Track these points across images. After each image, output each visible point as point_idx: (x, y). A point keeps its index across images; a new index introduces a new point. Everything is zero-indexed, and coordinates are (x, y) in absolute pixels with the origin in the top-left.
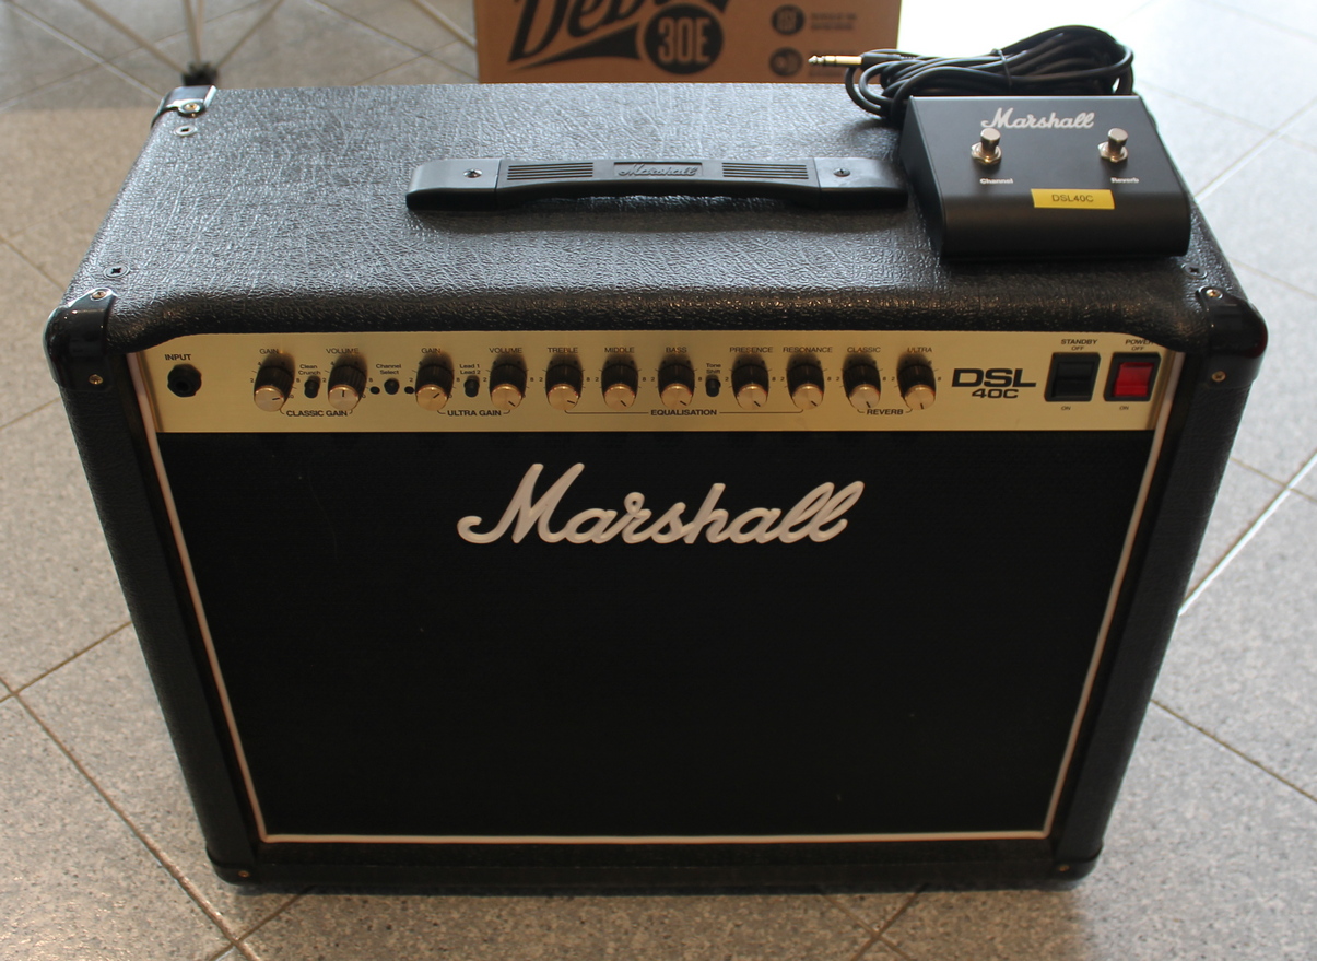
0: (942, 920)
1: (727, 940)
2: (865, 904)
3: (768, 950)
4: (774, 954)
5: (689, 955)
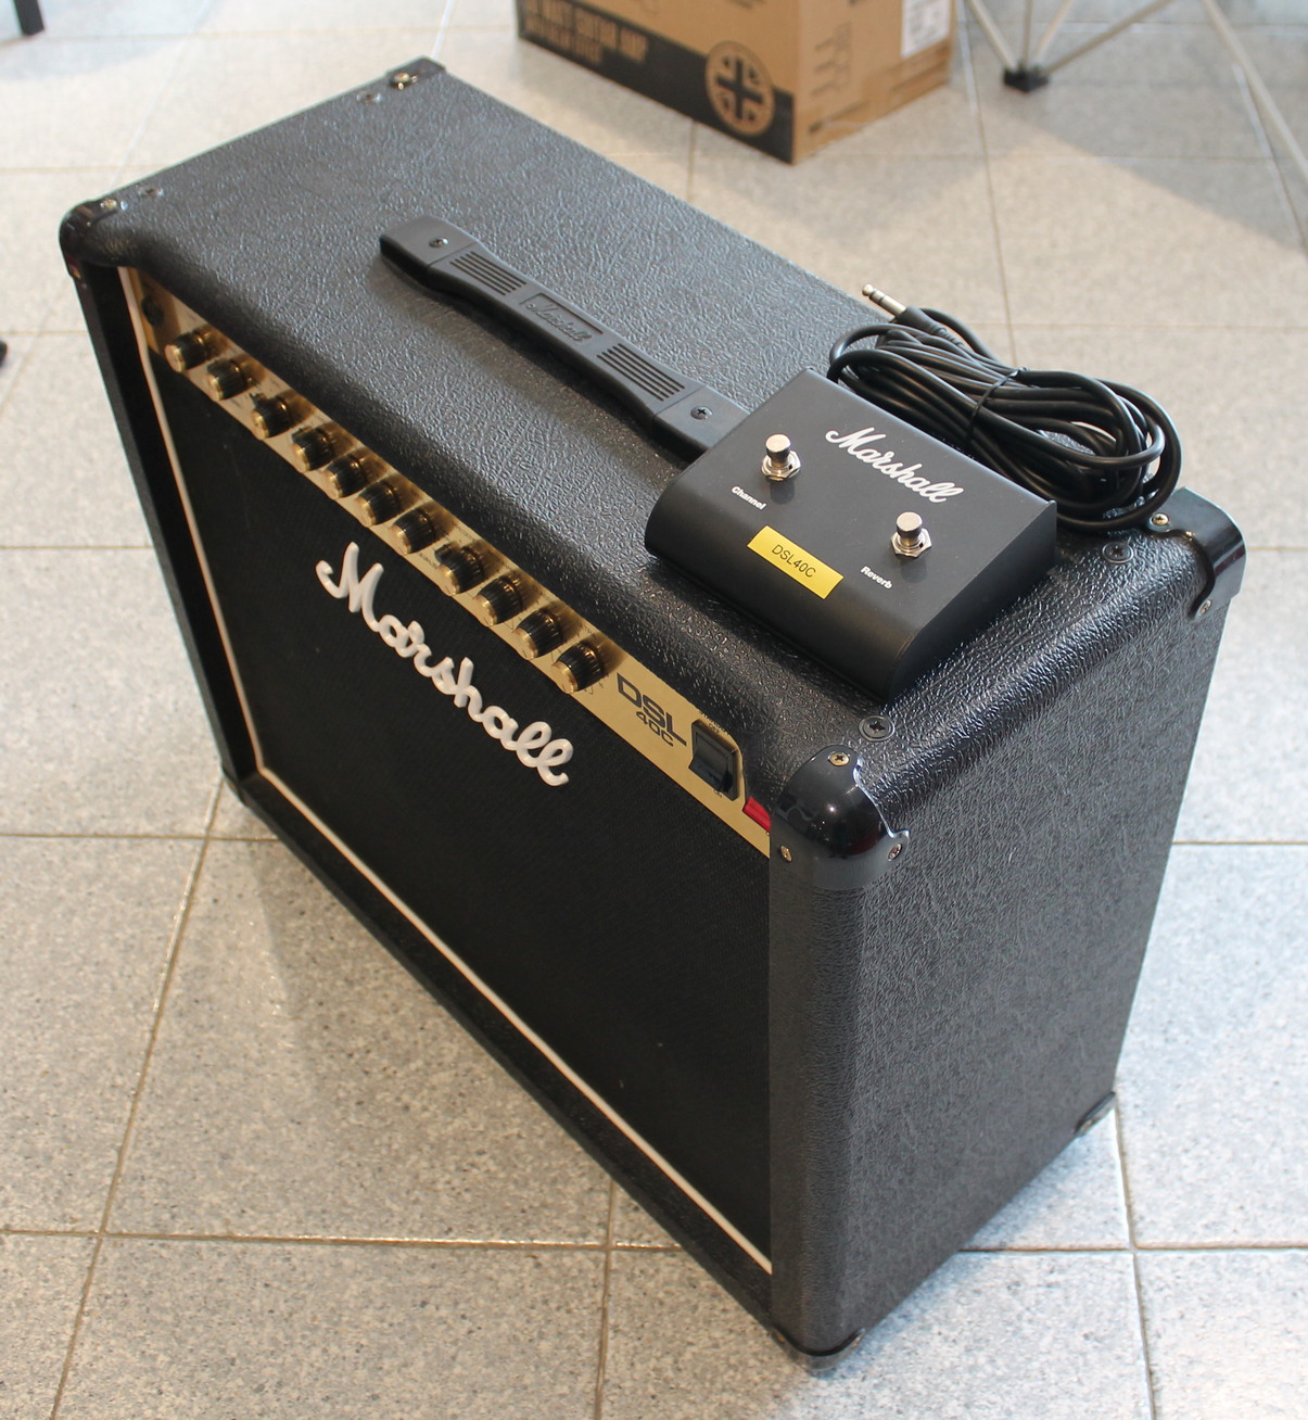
1: (498, 1138)
2: (633, 1215)
3: (515, 1176)
4: (516, 1182)
5: (458, 1122)
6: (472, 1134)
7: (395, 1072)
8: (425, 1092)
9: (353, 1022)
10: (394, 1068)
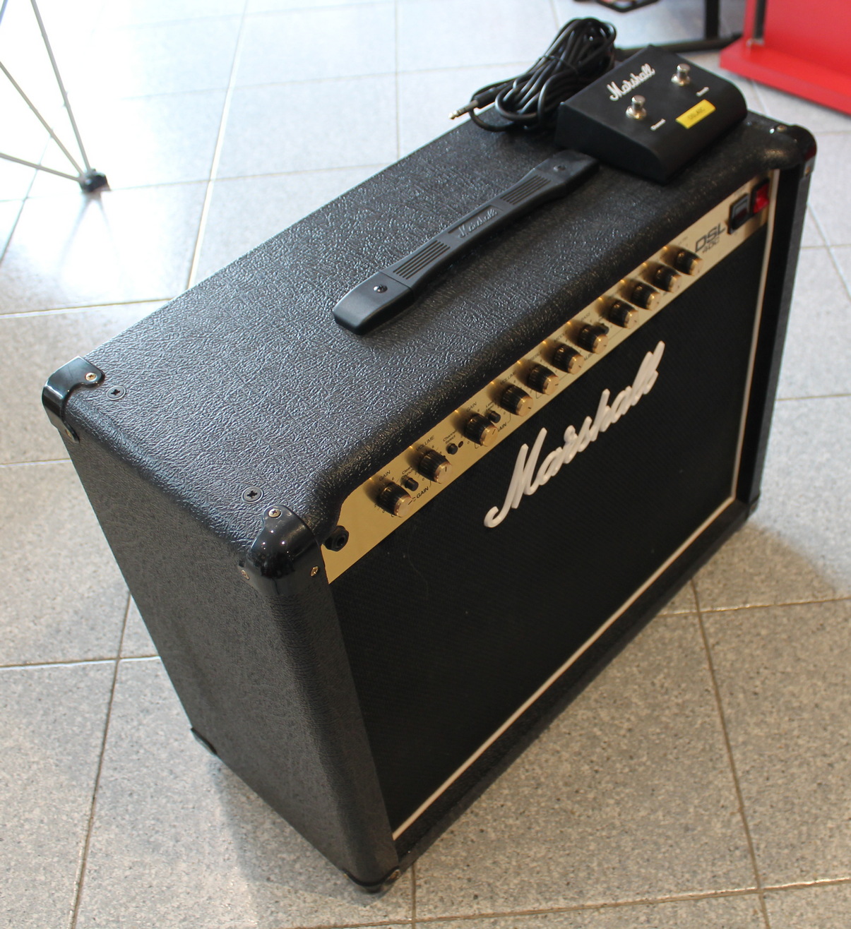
0: (716, 581)
1: (642, 677)
2: (677, 604)
3: (665, 664)
4: (669, 663)
5: (635, 700)
6: (642, 691)
7: (605, 742)
8: (616, 722)
9: (570, 776)
10: (602, 744)
